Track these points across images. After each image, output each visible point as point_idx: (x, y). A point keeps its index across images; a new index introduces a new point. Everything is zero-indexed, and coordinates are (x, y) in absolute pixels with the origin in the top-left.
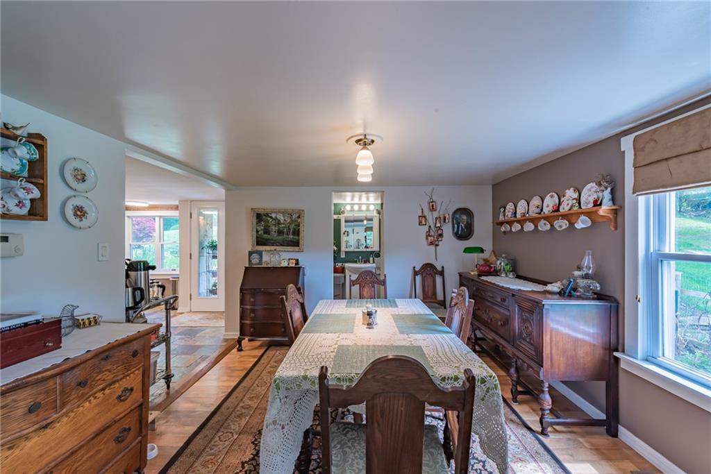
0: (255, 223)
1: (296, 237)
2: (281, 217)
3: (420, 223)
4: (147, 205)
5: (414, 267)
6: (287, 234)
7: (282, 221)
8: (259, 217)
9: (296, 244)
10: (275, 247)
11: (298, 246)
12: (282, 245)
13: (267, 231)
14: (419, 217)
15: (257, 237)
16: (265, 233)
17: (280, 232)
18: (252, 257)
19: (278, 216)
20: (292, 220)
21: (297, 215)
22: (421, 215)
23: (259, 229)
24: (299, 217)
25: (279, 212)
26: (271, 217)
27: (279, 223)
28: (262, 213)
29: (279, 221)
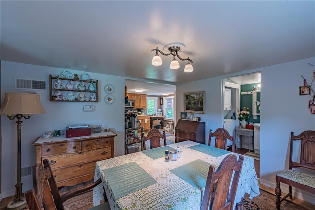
0: (185, 99)
1: (202, 106)
2: (195, 96)
3: (301, 93)
4: (168, 95)
5: (292, 133)
6: (198, 105)
7: (195, 98)
8: (187, 96)
9: (202, 109)
10: (191, 111)
11: (203, 111)
12: (195, 110)
13: (190, 103)
14: (300, 87)
15: (186, 106)
16: (189, 104)
17: (195, 104)
18: (182, 115)
19: (194, 96)
20: (200, 97)
21: (202, 94)
22: (303, 85)
23: (187, 102)
24: (203, 95)
25: (194, 94)
26: (191, 96)
27: (194, 99)
28: (188, 95)
29: (194, 98)
